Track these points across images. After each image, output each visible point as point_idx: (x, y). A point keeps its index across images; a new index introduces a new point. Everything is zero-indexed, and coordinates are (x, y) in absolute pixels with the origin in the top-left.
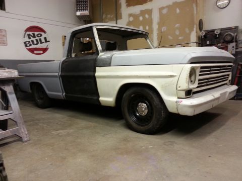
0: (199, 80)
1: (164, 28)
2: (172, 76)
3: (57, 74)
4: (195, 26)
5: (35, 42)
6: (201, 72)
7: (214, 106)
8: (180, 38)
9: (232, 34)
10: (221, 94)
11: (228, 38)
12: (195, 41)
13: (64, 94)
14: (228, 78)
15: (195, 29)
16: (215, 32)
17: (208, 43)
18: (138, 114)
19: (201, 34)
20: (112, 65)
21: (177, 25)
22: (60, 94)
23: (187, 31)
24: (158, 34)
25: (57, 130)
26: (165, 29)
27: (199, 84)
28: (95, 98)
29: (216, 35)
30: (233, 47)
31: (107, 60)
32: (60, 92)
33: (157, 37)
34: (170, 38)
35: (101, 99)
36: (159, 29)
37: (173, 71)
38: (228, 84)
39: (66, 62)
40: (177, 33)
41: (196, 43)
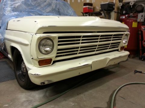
0: (58, 50)
6: (59, 41)
9: (143, 5)
11: (139, 9)
14: (119, 45)
16: (130, 4)
17: (124, 12)
19: (119, 5)
20: (7, 28)
26: (94, 1)
27: (58, 53)
29: (131, 6)
30: (142, 16)
36: (90, 1)
38: (120, 50)
41: (115, 12)
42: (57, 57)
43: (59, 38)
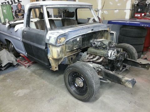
3: (20, 39)
5: (10, 3)
8: (118, 4)
18: (76, 86)
22: (24, 53)
29: (147, 4)
33: (101, 2)
34: (111, 3)
39: (25, 31)
41: (130, 10)
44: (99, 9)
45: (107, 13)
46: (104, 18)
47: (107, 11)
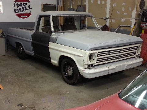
0: (97, 59)
1: (114, 4)
2: (81, 56)
3: (30, 40)
4: (136, 6)
7: (109, 73)
8: (125, 14)
10: (116, 67)
12: (135, 18)
13: (34, 53)
14: (135, 54)
15: (135, 8)
17: (144, 20)
20: (57, 42)
21: (123, 4)
22: (32, 53)
23: (130, 9)
24: (110, 8)
25: (26, 77)
26: (115, 6)
28: (49, 60)
31: (55, 39)
32: (32, 52)
33: (109, 11)
34: (118, 12)
35: (52, 61)
36: (111, 5)
37: (82, 54)
38: (136, 57)
39: (35, 34)
40: (123, 9)
41: (136, 19)
42: (97, 63)
43: (98, 52)
44: (107, 17)
45: (115, 22)
46: (112, 27)
47: (114, 20)
